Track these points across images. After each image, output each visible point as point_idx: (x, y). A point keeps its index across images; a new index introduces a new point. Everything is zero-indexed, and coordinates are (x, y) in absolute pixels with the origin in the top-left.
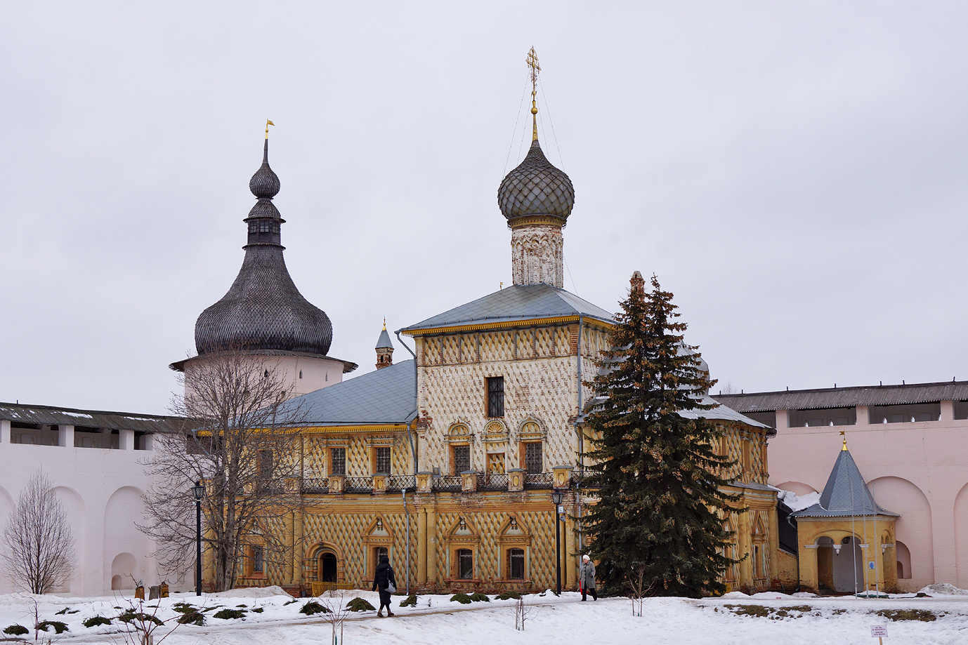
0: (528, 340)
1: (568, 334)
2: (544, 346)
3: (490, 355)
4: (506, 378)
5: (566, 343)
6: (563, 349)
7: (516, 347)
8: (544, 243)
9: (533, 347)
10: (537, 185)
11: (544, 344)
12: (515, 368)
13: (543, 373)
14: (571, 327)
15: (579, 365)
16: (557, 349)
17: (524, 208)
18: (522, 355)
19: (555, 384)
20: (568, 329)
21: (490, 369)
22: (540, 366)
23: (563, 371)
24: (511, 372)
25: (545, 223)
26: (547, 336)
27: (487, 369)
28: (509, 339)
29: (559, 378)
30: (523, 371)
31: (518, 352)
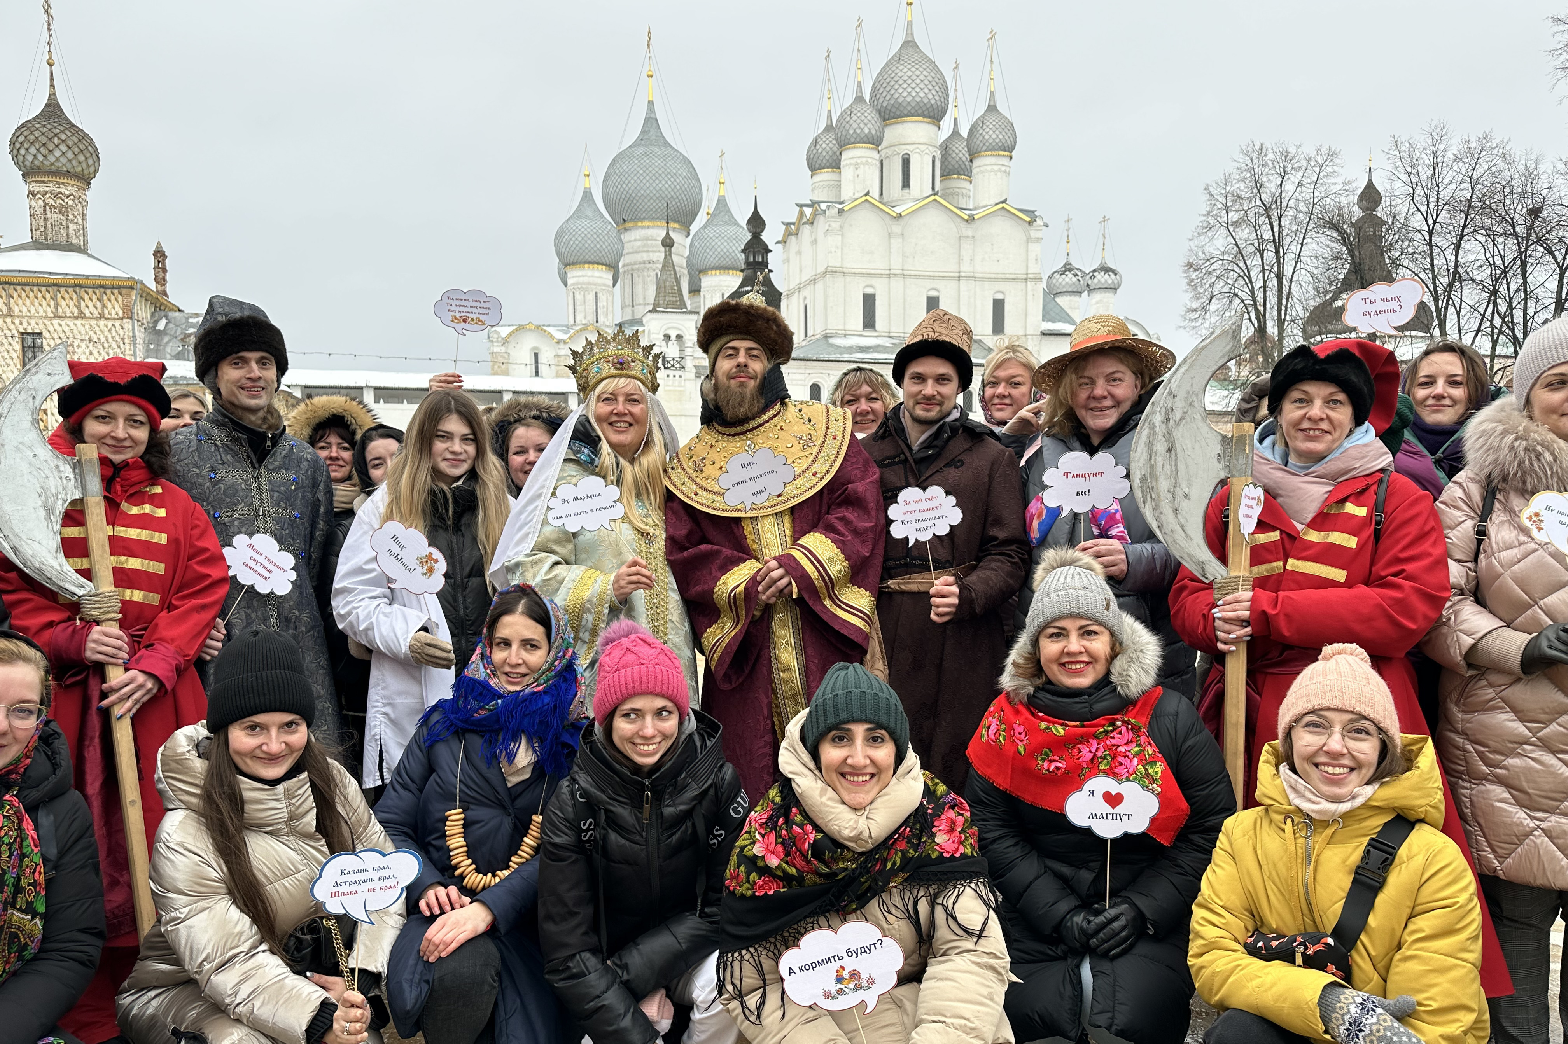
0: (71, 299)
1: (120, 298)
2: (91, 306)
3: (25, 310)
4: (46, 334)
5: (117, 306)
6: (113, 312)
7: (57, 304)
8: (70, 203)
9: (78, 307)
10: (63, 141)
11: (91, 304)
12: (57, 327)
13: (91, 333)
14: (124, 291)
15: (133, 329)
16: (106, 311)
17: (47, 163)
18: (65, 312)
19: (106, 345)
20: (120, 293)
21: (25, 324)
22: (87, 327)
23: (114, 334)
24: (51, 328)
25: (72, 182)
26: (94, 297)
27: (21, 323)
28: (48, 296)
29: (110, 340)
30: (66, 329)
31: (60, 310)
